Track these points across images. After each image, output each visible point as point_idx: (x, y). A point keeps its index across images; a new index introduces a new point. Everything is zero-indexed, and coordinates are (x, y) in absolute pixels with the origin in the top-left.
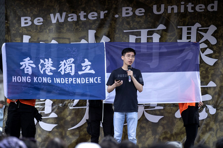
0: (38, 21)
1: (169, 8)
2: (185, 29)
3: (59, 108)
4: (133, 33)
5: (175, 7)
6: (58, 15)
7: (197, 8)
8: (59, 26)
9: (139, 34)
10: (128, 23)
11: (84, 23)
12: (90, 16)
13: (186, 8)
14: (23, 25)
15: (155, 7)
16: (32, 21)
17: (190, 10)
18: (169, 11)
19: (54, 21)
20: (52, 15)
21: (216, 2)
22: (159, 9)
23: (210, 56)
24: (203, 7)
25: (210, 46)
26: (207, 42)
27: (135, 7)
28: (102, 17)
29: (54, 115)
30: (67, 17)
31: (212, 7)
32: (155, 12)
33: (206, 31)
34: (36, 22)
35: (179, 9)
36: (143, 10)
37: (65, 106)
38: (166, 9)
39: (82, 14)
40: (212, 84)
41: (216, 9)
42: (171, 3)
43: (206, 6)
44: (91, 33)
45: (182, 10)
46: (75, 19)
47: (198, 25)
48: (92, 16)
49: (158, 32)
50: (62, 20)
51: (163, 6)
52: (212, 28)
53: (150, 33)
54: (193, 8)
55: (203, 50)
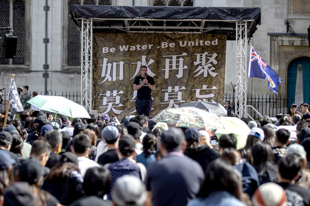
0: (113, 50)
1: (189, 43)
2: (198, 55)
3: (124, 101)
4: (168, 58)
5: (193, 43)
6: (124, 46)
7: (206, 43)
8: (125, 53)
9: (171, 58)
10: (165, 52)
11: (139, 51)
12: (143, 47)
13: (199, 43)
14: (104, 52)
15: (181, 42)
16: (109, 50)
17: (201, 44)
18: (189, 45)
19: (122, 50)
20: (120, 47)
21: (217, 40)
22: (183, 44)
23: (213, 71)
24: (209, 42)
25: (214, 66)
26: (212, 63)
27: (169, 42)
28: (150, 48)
29: (121, 105)
30: (129, 48)
31: (215, 43)
32: (181, 45)
33: (211, 57)
34: (111, 50)
35: (195, 43)
36: (174, 44)
37: (128, 100)
38: (187, 44)
39: (138, 46)
40: (214, 88)
41: (217, 44)
42: (190, 40)
43: (211, 42)
44: (144, 57)
45: (197, 44)
46: (134, 49)
47: (206, 53)
48: (144, 47)
49: (183, 57)
50: (126, 50)
51: (185, 42)
52: (215, 55)
53: (178, 58)
54: (203, 43)
55: (210, 68)
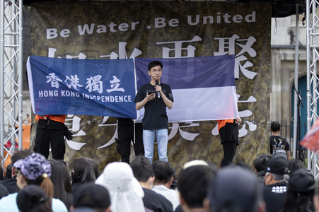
0: (65, 33)
1: (205, 19)
2: (222, 41)
3: (87, 125)
4: (166, 46)
5: (211, 18)
6: (86, 26)
7: (235, 19)
8: (87, 38)
9: (172, 46)
10: (161, 35)
11: (114, 35)
12: (120, 28)
13: (223, 19)
14: (48, 37)
15: (189, 18)
16: (59, 33)
17: (227, 21)
18: (205, 22)
19: (82, 33)
20: (79, 27)
21: (254, 13)
22: (193, 20)
23: (249, 69)
24: (241, 17)
25: (250, 59)
26: (246, 54)
27: (169, 18)
28: (133, 28)
29: (82, 133)
30: (95, 29)
31: (250, 18)
32: (190, 23)
33: (244, 43)
34: (62, 34)
35: (215, 19)
36: (177, 21)
37: (94, 124)
38: (201, 20)
39: (112, 25)
40: (252, 99)
41: (254, 20)
42: (206, 13)
43: (244, 17)
44: (122, 45)
45: (219, 21)
46: (105, 31)
47: (235, 37)
48: (123, 27)
49: (193, 44)
50: (90, 32)
51: (198, 17)
52: (252, 40)
53: (185, 45)
54: (230, 19)
55: (243, 63)
